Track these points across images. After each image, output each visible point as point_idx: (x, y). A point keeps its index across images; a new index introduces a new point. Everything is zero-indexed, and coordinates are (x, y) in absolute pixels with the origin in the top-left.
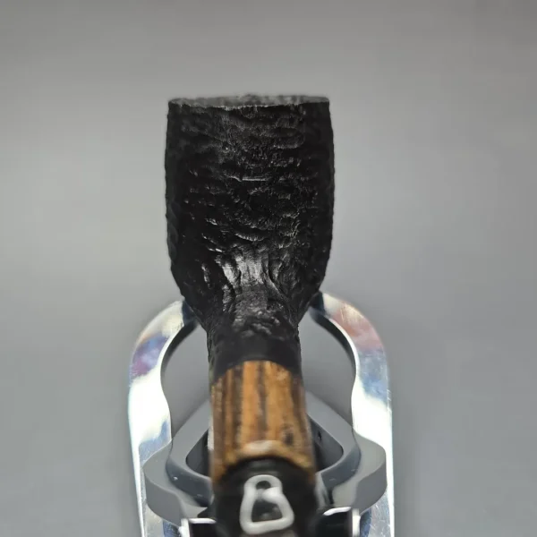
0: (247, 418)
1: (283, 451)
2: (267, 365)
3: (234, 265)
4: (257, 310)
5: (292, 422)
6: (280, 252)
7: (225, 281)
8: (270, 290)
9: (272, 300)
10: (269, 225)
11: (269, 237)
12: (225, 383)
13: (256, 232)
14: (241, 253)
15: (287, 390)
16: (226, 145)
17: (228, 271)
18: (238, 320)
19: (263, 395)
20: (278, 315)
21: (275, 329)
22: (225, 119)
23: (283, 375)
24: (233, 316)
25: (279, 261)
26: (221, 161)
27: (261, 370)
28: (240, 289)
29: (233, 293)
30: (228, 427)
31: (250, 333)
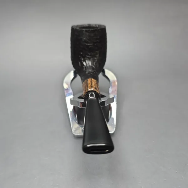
0: (89, 86)
1: (95, 90)
2: (92, 79)
3: (86, 62)
4: (90, 71)
5: (96, 87)
6: (95, 60)
7: (84, 65)
8: (93, 67)
9: (93, 69)
10: (93, 54)
11: (93, 56)
12: (85, 82)
13: (90, 55)
14: (87, 60)
15: (96, 83)
16: (84, 37)
17: (84, 63)
18: (87, 72)
19: (92, 83)
20: (94, 72)
21: (94, 74)
22: (84, 32)
23: (95, 81)
24: (86, 71)
25: (95, 61)
26: (83, 41)
27: (91, 80)
28: (87, 67)
29: (85, 68)
30: (86, 87)
31: (89, 74)
